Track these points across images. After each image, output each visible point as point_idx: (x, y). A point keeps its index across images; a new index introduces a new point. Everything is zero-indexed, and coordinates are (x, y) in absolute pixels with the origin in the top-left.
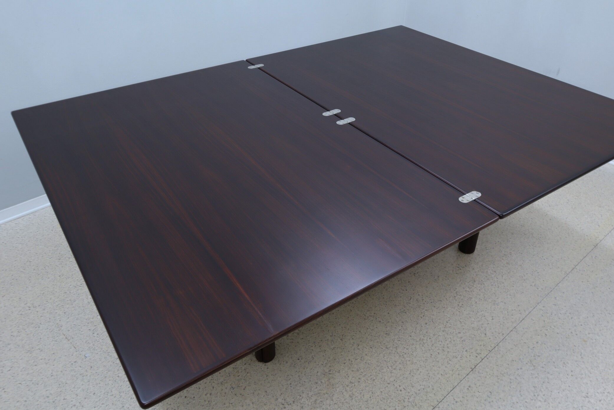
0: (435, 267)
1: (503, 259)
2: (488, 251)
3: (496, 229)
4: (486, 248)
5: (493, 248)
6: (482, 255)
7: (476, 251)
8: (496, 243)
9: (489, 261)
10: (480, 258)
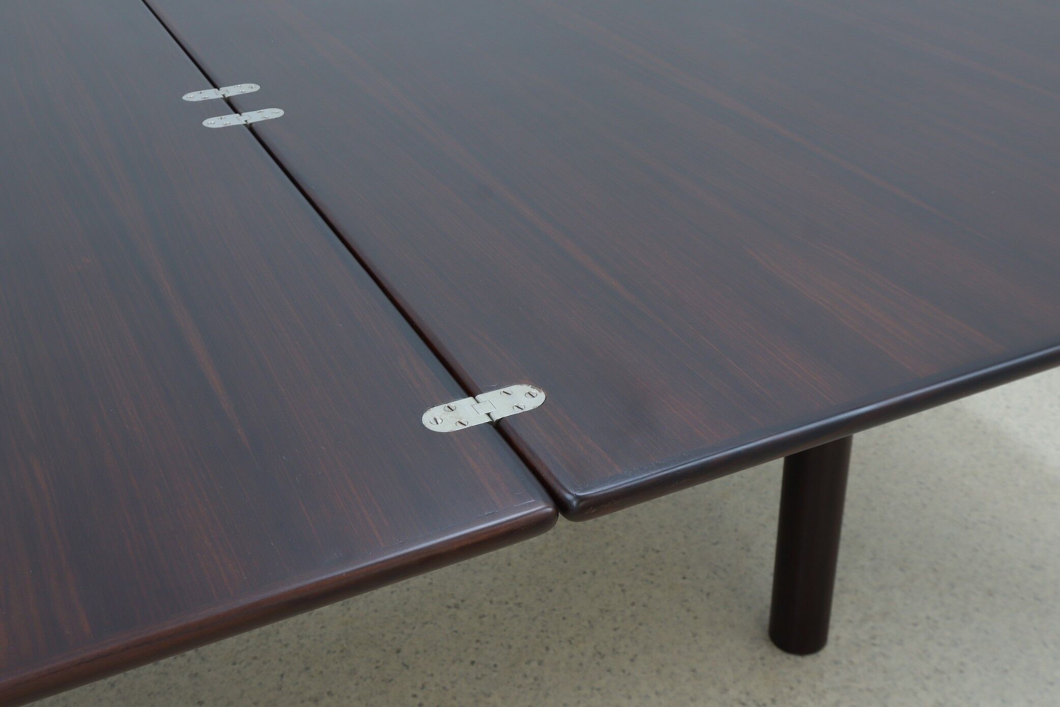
0: (657, 693)
1: (925, 688)
2: (876, 649)
3: (935, 571)
4: (874, 638)
5: (900, 642)
6: (852, 663)
7: (829, 650)
8: (915, 625)
9: (869, 690)
10: (837, 674)
